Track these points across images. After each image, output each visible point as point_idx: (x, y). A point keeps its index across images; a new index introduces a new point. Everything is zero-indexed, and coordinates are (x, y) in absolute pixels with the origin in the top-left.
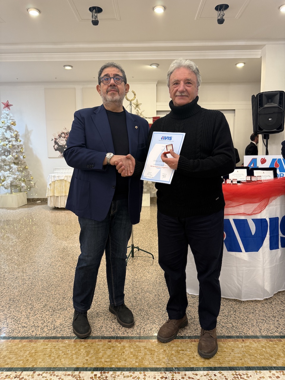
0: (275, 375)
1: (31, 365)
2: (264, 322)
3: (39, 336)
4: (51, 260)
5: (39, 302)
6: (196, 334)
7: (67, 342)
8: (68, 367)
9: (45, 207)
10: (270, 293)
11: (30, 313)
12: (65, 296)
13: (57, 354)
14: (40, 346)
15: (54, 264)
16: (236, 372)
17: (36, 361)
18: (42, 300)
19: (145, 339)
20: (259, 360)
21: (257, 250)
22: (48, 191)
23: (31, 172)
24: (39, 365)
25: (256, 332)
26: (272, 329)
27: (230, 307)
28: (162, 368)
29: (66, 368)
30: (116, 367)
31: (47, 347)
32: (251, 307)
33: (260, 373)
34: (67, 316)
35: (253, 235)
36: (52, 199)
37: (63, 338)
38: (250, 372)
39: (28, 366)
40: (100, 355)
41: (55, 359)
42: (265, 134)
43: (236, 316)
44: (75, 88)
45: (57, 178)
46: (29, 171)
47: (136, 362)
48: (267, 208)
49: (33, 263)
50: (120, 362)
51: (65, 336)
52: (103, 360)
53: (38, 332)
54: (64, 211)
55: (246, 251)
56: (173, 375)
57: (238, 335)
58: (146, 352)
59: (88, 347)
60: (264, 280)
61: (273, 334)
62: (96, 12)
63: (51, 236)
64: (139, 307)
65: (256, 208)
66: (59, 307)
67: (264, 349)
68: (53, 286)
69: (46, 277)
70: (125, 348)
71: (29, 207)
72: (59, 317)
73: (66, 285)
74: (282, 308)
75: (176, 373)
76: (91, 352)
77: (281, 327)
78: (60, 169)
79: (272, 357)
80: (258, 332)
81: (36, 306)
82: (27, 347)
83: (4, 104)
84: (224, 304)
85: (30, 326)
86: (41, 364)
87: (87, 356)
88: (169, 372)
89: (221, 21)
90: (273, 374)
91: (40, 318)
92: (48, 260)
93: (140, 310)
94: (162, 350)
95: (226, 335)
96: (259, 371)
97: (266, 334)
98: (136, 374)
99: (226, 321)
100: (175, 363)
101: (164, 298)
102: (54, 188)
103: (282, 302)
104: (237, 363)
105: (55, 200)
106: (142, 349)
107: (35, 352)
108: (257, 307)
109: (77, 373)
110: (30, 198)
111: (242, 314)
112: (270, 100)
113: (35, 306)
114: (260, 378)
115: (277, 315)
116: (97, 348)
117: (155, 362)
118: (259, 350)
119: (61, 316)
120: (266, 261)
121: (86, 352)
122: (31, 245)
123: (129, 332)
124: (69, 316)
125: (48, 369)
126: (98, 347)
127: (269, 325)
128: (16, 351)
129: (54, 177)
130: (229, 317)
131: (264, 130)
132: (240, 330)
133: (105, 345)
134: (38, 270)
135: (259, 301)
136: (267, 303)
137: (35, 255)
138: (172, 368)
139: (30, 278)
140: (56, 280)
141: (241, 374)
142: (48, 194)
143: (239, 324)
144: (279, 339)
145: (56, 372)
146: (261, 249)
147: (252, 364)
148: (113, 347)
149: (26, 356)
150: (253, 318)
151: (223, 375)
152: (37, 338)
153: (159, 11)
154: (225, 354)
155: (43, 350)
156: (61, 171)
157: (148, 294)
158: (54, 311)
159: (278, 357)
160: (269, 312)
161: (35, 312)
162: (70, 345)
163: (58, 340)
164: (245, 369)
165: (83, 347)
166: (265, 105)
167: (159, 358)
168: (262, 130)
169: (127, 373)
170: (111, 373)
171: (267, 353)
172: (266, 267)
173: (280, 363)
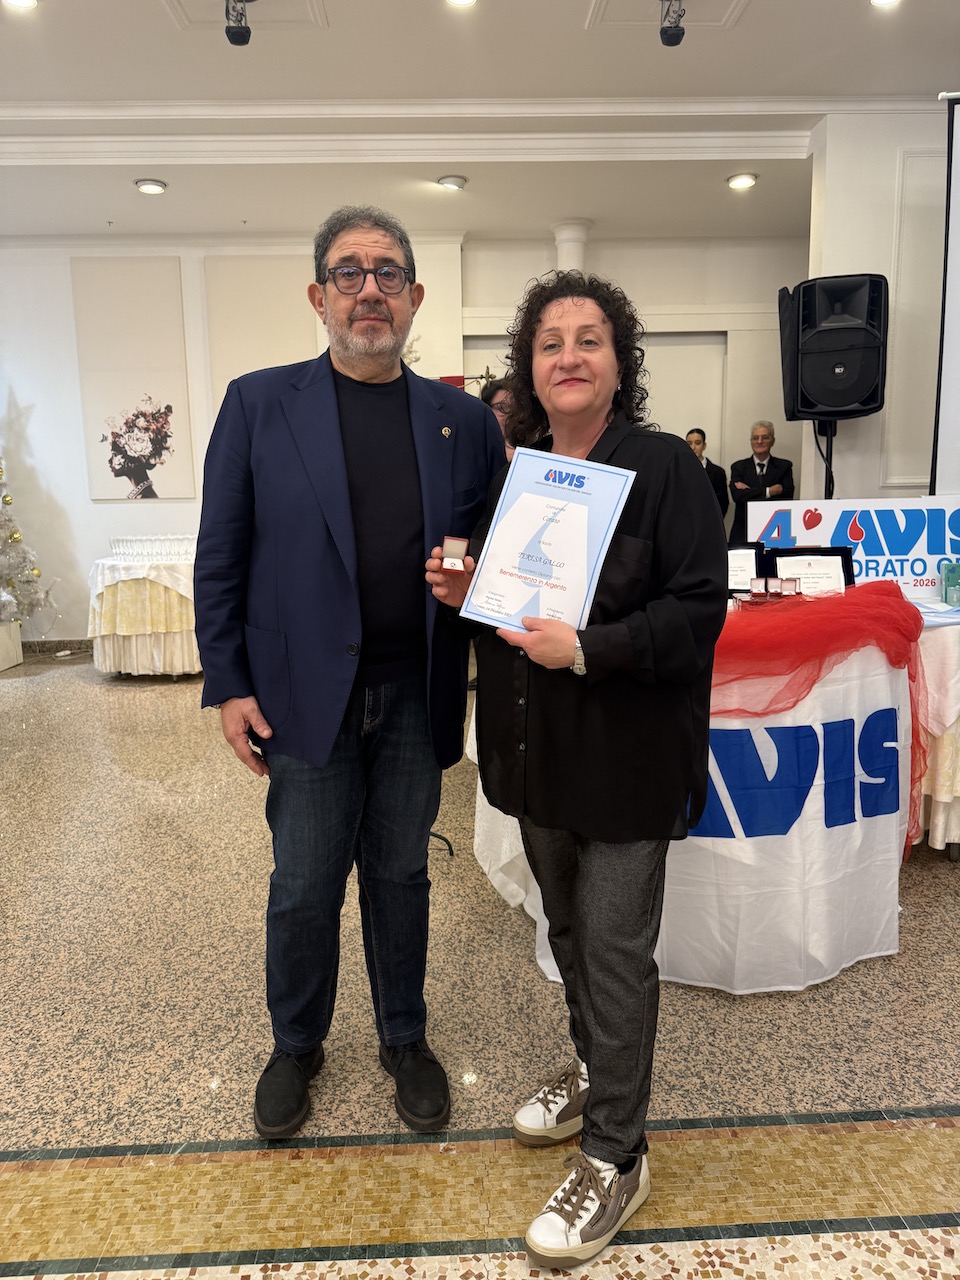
0: (830, 1249)
1: (29, 1254)
2: (805, 1066)
3: (55, 1147)
4: (104, 867)
5: (60, 1023)
7: (152, 1163)
8: (155, 1253)
9: (87, 671)
10: (825, 964)
11: (26, 1065)
12: (149, 999)
13: (116, 1208)
14: (59, 1184)
15: (111, 884)
16: (706, 1246)
17: (45, 1238)
18: (70, 1017)
19: (413, 1142)
20: (784, 1200)
21: (785, 829)
22: (95, 619)
23: (34, 553)
24: (55, 1253)
25: (776, 1103)
26: (828, 1088)
27: (696, 1018)
28: (469, 1244)
29: (146, 1259)
30: (316, 1246)
31: (82, 1185)
32: (764, 1016)
33: (784, 1243)
34: (152, 1071)
35: (770, 780)
36: (106, 645)
37: (139, 1150)
38: (753, 1244)
39: (19, 1256)
40: (265, 1204)
41: (109, 1227)
42: (822, 418)
43: (715, 1050)
44: (179, 258)
45: (122, 572)
46: (27, 548)
47: (382, 1225)
48: (816, 689)
49: (40, 883)
50: (329, 1227)
51: (146, 1143)
52: (272, 1224)
53: (52, 1132)
54: (149, 688)
55: (749, 833)
56: (502, 1266)
57: (719, 1113)
58: (416, 1188)
59: (225, 1179)
60: (808, 925)
61: (832, 1107)
63: (105, 779)
65: (779, 693)
66: (127, 1041)
67: (799, 1162)
68: (108, 963)
69: (86, 931)
70: (347, 1177)
71: (30, 675)
72: (128, 1075)
73: (153, 960)
74: (864, 1015)
75: (511, 1258)
76: (234, 1198)
77: (857, 1081)
78: (131, 541)
79: (825, 1187)
80: (785, 1102)
81: (49, 1037)
82: (13, 1189)
84: (677, 1008)
85: (26, 1111)
86: (61, 1248)
87: (218, 1212)
88: (491, 1255)
89: (673, 36)
90: (823, 1245)
91: (61, 1083)
92: (92, 870)
94: (471, 1180)
95: (682, 1116)
96: (780, 1237)
97: (808, 1107)
98: (382, 1269)
99: (681, 1066)
100: (509, 1223)
101: (482, 993)
102: (115, 608)
103: (864, 993)
104: (712, 1213)
105: (119, 649)
106: (404, 1176)
107: (43, 1207)
108: (783, 1015)
109: (182, 1273)
110: (32, 640)
111: (735, 1041)
112: (838, 306)
113: (44, 1040)
114: (784, 1260)
115: (847, 1041)
116: (254, 1181)
117: (444, 1223)
118: (783, 1163)
119: (132, 1070)
120: (812, 864)
121: (217, 1196)
122: (34, 815)
123: (362, 1120)
124: (159, 1071)
125: (87, 1265)
126: (258, 1178)
127: (819, 1077)
129: (113, 568)
130: (692, 1055)
131: (821, 408)
132: (726, 1098)
133: (279, 1170)
134: (58, 908)
135: (791, 995)
136: (815, 1001)
137: (48, 851)
138: (502, 1240)
139: (27, 938)
140: (120, 942)
141: (723, 1250)
142: (95, 629)
143: (722, 1078)
144: (848, 1124)
146: (795, 827)
147: (758, 1215)
148: (307, 1175)
149: (11, 1221)
150: (768, 1054)
151: (664, 1256)
152: (50, 1155)
154: (674, 1183)
155: (71, 1197)
156: (137, 548)
158: (109, 1055)
159: (844, 1187)
160: (821, 1032)
161: (43, 1061)
162: (158, 1176)
163: (121, 1158)
164: (735, 1234)
165: (205, 1180)
166: (821, 322)
167: (459, 1209)
168: (813, 406)
169: (350, 1267)
170: (298, 1267)
171: (809, 1174)
172: (814, 884)
173: (848, 1208)
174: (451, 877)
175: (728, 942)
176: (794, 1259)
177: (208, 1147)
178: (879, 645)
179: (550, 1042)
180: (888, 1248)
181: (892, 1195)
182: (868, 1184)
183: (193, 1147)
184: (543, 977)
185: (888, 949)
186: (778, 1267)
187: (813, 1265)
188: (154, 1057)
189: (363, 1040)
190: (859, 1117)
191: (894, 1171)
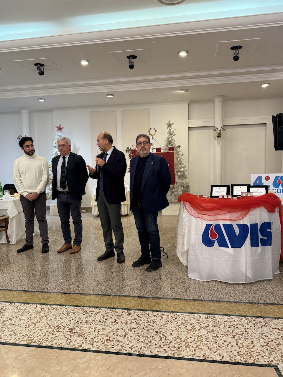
0: (231, 318)
1: (88, 305)
2: (240, 295)
6: (190, 298)
9: (90, 215)
10: (251, 278)
13: (102, 301)
14: (92, 298)
16: (207, 315)
18: (92, 277)
20: (225, 312)
21: (240, 247)
22: (92, 201)
24: (92, 305)
25: (231, 300)
28: (164, 311)
29: (108, 307)
30: (136, 309)
31: (96, 298)
32: (235, 287)
36: (95, 208)
37: (106, 295)
38: (216, 316)
40: (128, 303)
41: (101, 303)
43: (222, 291)
44: (116, 111)
47: (148, 308)
50: (139, 307)
52: (129, 306)
53: (90, 292)
55: (232, 247)
56: (169, 314)
58: (155, 304)
60: (247, 269)
61: (242, 301)
62: (132, 59)
64: (156, 283)
65: (239, 216)
66: (103, 281)
67: (231, 307)
70: (143, 301)
74: (258, 289)
75: (171, 313)
76: (122, 302)
77: (250, 298)
79: (235, 311)
80: (233, 300)
82: (84, 298)
83: (57, 127)
85: (85, 289)
86: (93, 305)
87: (120, 303)
88: (167, 313)
89: (236, 58)
91: (91, 285)
93: (156, 285)
94: (166, 304)
95: (210, 300)
96: (222, 316)
97: (237, 301)
98: (147, 312)
100: (172, 309)
103: (260, 286)
104: (210, 312)
106: (153, 302)
107: (90, 300)
108: (239, 287)
109: (114, 310)
111: (226, 290)
113: (87, 279)
115: (252, 292)
117: (160, 308)
118: (228, 307)
120: (247, 255)
124: (109, 285)
125: (97, 307)
126: (127, 300)
127: (242, 297)
128: (79, 299)
132: (220, 298)
133: (131, 299)
135: (242, 284)
136: (248, 286)
138: (170, 311)
141: (210, 316)
142: (93, 204)
143: (221, 295)
144: (244, 304)
145: (102, 309)
146: (243, 246)
147: (219, 313)
148: (136, 301)
149: (85, 301)
150: (233, 293)
151: (199, 316)
152: (91, 294)
153: (183, 54)
155: (94, 299)
157: (163, 276)
158: (100, 282)
159: (238, 311)
160: (247, 291)
162: (109, 298)
163: (103, 296)
164: (214, 314)
165: (117, 300)
167: (163, 307)
168: (282, 147)
169: (142, 312)
170: (133, 311)
171: (232, 309)
172: (248, 259)
173: (238, 314)
174: (172, 260)
175: (228, 271)
176: (223, 318)
177: (118, 296)
178: (265, 207)
179: (187, 287)
180: (242, 319)
181: (248, 313)
182: (244, 311)
183: (115, 295)
184: (188, 278)
185: (269, 278)
186: (220, 319)
187: (227, 319)
188: (108, 283)
189: (149, 284)
190: (247, 303)
191: (251, 310)
